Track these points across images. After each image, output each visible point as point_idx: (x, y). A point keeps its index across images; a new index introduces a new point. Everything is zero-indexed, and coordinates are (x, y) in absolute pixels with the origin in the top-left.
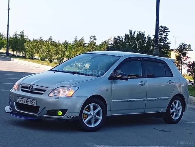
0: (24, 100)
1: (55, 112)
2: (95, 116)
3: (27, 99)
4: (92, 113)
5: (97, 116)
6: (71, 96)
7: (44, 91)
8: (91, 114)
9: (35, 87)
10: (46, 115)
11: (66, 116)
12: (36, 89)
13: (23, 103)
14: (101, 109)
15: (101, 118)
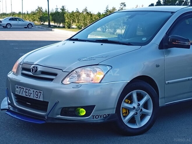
0: (25, 90)
1: (74, 111)
2: (141, 109)
3: (28, 89)
4: (136, 106)
5: (144, 110)
6: (99, 82)
7: (55, 75)
8: (134, 107)
9: (40, 69)
10: (60, 116)
11: (93, 116)
12: (43, 73)
13: (24, 95)
14: (150, 97)
15: (150, 111)
